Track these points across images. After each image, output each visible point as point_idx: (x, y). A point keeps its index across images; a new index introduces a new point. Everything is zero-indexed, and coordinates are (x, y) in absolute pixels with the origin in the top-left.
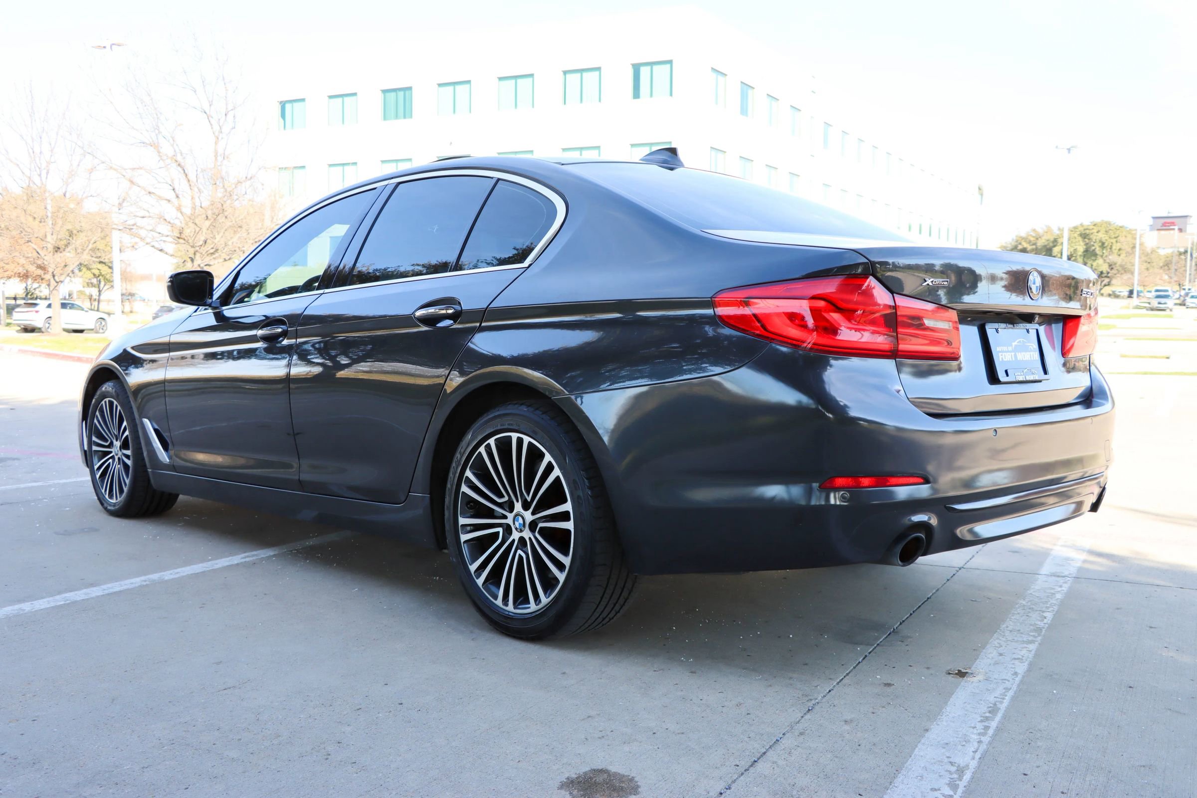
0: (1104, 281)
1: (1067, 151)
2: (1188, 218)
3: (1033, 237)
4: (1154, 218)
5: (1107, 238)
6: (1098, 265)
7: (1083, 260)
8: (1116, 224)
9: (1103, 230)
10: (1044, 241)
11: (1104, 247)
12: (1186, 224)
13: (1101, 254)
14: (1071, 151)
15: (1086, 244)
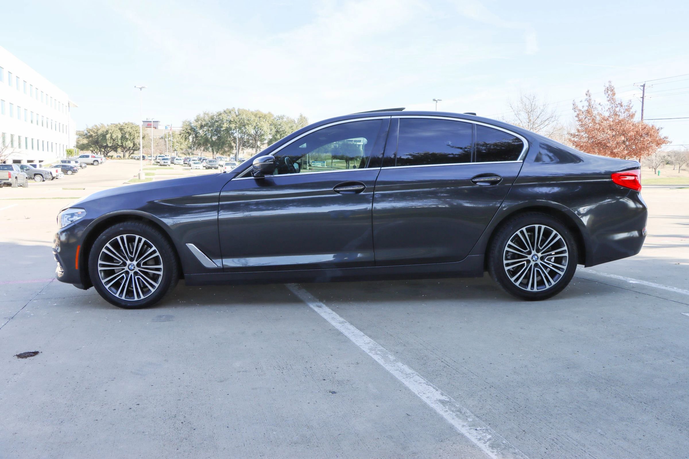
0: (131, 151)
1: (140, 89)
2: (159, 122)
3: (95, 129)
4: (143, 122)
5: (132, 131)
6: (128, 144)
7: (121, 141)
8: (136, 124)
9: (130, 127)
10: (101, 131)
11: (131, 135)
12: (157, 125)
13: (130, 138)
14: (142, 89)
15: (122, 133)
